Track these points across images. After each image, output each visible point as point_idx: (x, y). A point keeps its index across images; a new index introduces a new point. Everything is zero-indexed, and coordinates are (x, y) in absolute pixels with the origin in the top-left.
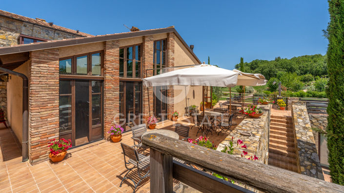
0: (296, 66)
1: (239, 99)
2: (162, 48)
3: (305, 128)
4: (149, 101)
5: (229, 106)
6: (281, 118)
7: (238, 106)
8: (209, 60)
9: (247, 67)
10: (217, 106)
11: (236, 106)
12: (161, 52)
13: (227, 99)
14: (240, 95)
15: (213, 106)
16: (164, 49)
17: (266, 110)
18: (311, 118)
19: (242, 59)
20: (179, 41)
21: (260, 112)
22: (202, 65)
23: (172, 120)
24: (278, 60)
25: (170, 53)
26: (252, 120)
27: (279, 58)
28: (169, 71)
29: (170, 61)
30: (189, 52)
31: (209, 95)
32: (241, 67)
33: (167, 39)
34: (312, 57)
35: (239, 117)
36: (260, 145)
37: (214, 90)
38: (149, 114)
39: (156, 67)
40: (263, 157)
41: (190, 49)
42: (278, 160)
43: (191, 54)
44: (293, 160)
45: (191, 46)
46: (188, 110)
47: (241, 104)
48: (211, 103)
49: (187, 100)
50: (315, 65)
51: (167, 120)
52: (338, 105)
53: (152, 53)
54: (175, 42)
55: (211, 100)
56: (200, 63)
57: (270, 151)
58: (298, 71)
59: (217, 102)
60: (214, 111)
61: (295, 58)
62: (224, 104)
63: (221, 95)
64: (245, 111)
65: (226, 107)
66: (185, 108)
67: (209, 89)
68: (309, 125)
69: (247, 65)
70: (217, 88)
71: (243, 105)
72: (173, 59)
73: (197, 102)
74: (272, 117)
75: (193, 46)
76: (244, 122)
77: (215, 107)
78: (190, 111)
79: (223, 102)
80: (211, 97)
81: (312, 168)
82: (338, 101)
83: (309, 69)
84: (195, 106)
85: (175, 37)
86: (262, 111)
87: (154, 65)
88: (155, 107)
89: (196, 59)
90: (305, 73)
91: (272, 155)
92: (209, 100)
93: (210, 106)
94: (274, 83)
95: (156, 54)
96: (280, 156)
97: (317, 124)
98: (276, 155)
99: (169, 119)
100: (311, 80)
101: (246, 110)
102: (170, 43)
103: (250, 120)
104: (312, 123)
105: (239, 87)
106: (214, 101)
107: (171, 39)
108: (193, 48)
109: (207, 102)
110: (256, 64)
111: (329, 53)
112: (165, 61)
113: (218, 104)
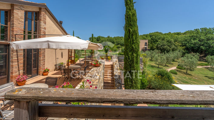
0: (115, 41)
1: (91, 57)
2: (34, 18)
3: (117, 69)
4: (18, 62)
5: (85, 61)
6: (109, 65)
7: (90, 61)
8: (73, 33)
9: (96, 40)
10: (78, 62)
11: (89, 61)
12: (33, 22)
13: (84, 57)
14: (91, 55)
15: (75, 62)
16: (36, 20)
17: (103, 62)
18: (120, 64)
19: (93, 35)
20: (50, 16)
21: (100, 64)
22: (68, 35)
23: (43, 75)
24: (109, 37)
25: (42, 23)
26: (96, 68)
27: (109, 36)
28: (41, 37)
29: (42, 30)
30: (59, 25)
31: (73, 55)
32: (92, 39)
33: (39, 12)
34: (121, 38)
35: (90, 67)
36: (99, 81)
37: (76, 52)
38: (18, 73)
39: (27, 33)
40: (101, 87)
41: (59, 24)
42: (108, 86)
43: (60, 27)
44: (113, 85)
45: (60, 21)
46: (57, 66)
47: (91, 60)
48: (74, 60)
49: (57, 59)
50: (121, 41)
51: (39, 76)
52: (127, 58)
53: (23, 20)
54: (47, 16)
55: (74, 58)
56: (67, 34)
57: (104, 83)
58: (116, 43)
59: (78, 59)
60: (76, 65)
61: (115, 37)
62: (82, 61)
63: (80, 55)
64: (93, 64)
65: (83, 62)
66: (55, 65)
67: (73, 51)
68: (118, 68)
69: (95, 38)
70: (78, 51)
71: (93, 60)
72: (45, 28)
73: (64, 60)
74: (105, 65)
75: (62, 22)
76: (92, 69)
77: (77, 63)
78: (59, 68)
79: (81, 59)
80: (74, 57)
81: (119, 86)
82: (127, 56)
83: (119, 42)
84: (63, 63)
85: (47, 12)
86: (101, 63)
87: (24, 31)
88: (26, 65)
89: (64, 31)
90: (118, 44)
92: (73, 59)
93: (73, 62)
94: (107, 49)
95: (27, 22)
96: (108, 84)
97: (121, 67)
98: (107, 84)
99: (40, 75)
100: (120, 48)
101: (94, 63)
102: (42, 16)
103: (95, 68)
104: (120, 66)
105: (91, 51)
106: (76, 59)
107: (43, 13)
108: (62, 23)
109: (71, 60)
110: (99, 38)
111: (125, 36)
112: (37, 29)
113: (78, 61)
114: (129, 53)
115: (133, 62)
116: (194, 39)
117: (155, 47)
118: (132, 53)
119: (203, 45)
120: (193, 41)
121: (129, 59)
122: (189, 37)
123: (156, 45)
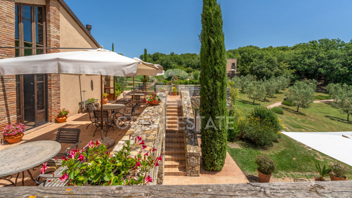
0: (183, 61)
1: (143, 88)
2: (36, 18)
3: (188, 108)
4: (5, 99)
5: (132, 96)
6: (174, 102)
7: (142, 96)
8: (113, 47)
9: (151, 59)
10: (121, 97)
11: (139, 96)
12: (34, 25)
13: (132, 89)
14: (144, 84)
15: (116, 97)
16: (40, 21)
17: (164, 97)
18: (192, 99)
19: (146, 51)
20: (68, 15)
21: (159, 100)
22: (100, 49)
23: (57, 122)
24: (172, 54)
25: (52, 28)
26: (153, 107)
27: (173, 53)
28: (50, 52)
29: (52, 39)
30: (85, 32)
31: (112, 85)
32: (144, 57)
33: (45, 6)
34: (192, 55)
35: (142, 106)
36: (158, 131)
37: (118, 79)
38: (6, 120)
39: (22, 45)
40: (161, 140)
41: (86, 30)
42: (172, 137)
43: (87, 35)
44: (181, 135)
45: (87, 25)
46: (84, 106)
47: (144, 93)
48: (114, 94)
49: (82, 93)
50: (193, 61)
51: (49, 123)
52: (205, 89)
53: (13, 21)
54: (61, 14)
55: (114, 91)
57: (167, 131)
58: (184, 65)
59: (122, 92)
60: (117, 103)
61: (182, 54)
62: (128, 94)
63: (125, 85)
64: (147, 100)
65: (130, 97)
66: (80, 104)
67: (112, 78)
68: (190, 106)
69: (150, 56)
70: (122, 79)
71: (146, 94)
72: (58, 37)
73: (95, 95)
74: (168, 102)
75: (91, 26)
76: (146, 110)
77: (119, 98)
78: (87, 108)
79: (127, 92)
80: (114, 88)
81: (192, 137)
82: (205, 86)
83: (190, 63)
84: (93, 99)
85: (61, 8)
86: (160, 98)
88: (23, 105)
89: (95, 43)
90: (188, 66)
91: (168, 134)
92: (112, 91)
93: (112, 97)
94: (170, 73)
95: (21, 25)
96: (173, 134)
97: (194, 104)
98: (171, 134)
99: (51, 121)
100: (191, 72)
101: (148, 98)
102: (51, 14)
103: (151, 108)
104: (192, 103)
105: (143, 77)
106: (117, 92)
107: (53, 9)
108: (90, 29)
109: (109, 93)
110: (157, 56)
111: (201, 53)
112: (42, 35)
113: (122, 94)
114: (209, 81)
115: (216, 96)
116: (309, 57)
117: (247, 71)
118: (214, 81)
119: (322, 67)
120: (307, 61)
121: (209, 90)
122: (302, 53)
123: (250, 67)
